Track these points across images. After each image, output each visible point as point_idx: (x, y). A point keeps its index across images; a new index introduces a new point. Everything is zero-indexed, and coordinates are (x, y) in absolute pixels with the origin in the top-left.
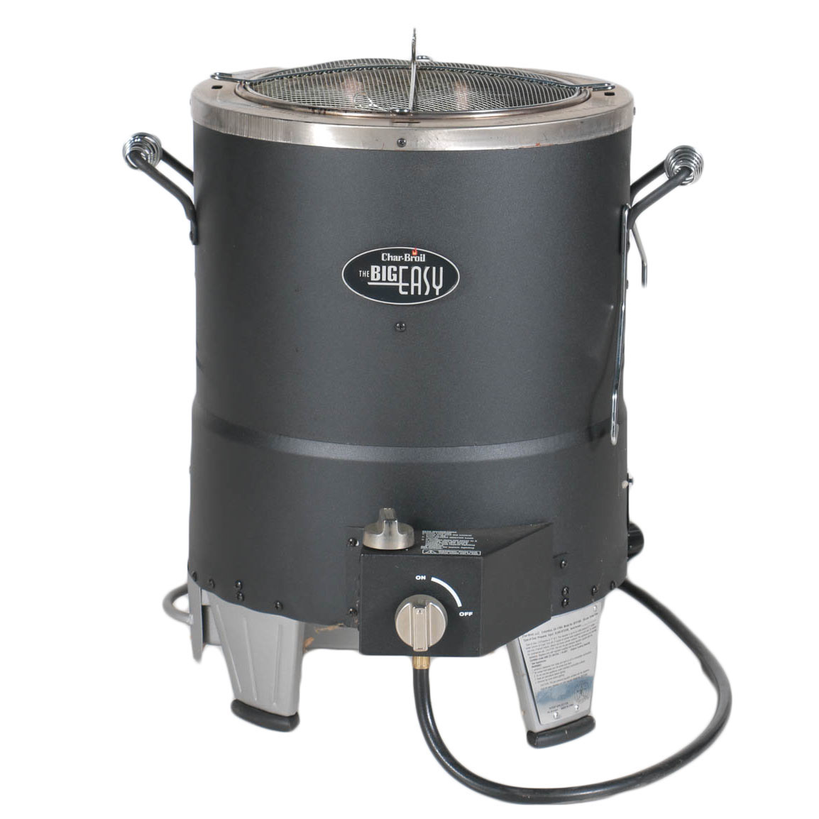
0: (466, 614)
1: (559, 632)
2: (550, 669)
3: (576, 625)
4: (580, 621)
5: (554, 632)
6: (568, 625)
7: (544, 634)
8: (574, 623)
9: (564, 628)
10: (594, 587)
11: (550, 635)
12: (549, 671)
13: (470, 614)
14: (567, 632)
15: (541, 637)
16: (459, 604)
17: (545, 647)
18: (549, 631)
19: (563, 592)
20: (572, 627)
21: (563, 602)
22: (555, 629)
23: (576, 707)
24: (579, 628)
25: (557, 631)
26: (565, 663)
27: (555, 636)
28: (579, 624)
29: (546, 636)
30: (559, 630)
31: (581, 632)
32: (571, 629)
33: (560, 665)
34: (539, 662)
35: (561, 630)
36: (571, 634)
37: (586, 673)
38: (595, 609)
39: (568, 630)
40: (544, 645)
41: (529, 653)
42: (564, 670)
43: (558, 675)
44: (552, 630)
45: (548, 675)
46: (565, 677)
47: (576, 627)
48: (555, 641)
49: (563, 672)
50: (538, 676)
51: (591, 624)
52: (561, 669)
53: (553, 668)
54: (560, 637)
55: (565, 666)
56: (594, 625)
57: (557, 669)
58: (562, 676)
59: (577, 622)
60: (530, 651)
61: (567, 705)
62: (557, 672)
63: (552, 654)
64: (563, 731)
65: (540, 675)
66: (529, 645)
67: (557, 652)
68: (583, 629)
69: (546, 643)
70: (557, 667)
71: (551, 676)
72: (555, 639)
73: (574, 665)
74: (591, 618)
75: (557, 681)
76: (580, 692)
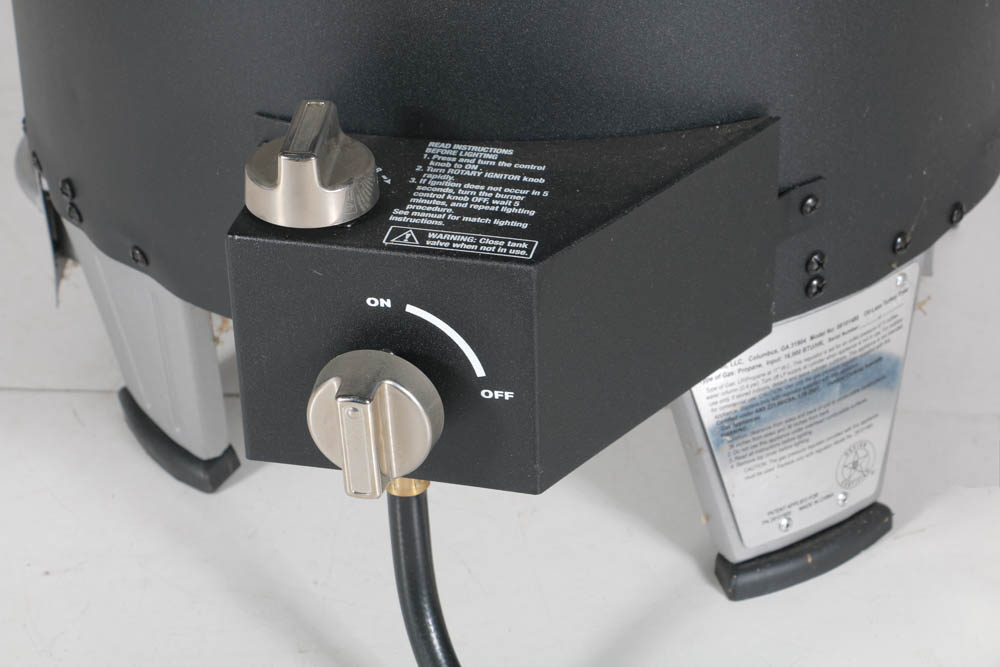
0: (497, 394)
1: (795, 353)
3: (845, 329)
4: (855, 319)
5: (781, 354)
6: (822, 334)
7: (757, 362)
8: (840, 326)
9: (809, 343)
10: (902, 234)
11: (772, 362)
12: (768, 439)
13: (508, 395)
14: (819, 349)
15: (749, 369)
16: (480, 372)
18: (769, 353)
19: (808, 262)
20: (831, 335)
21: (809, 286)
22: (784, 348)
23: (841, 497)
24: (854, 334)
25: (790, 351)
26: (812, 415)
27: (784, 362)
28: (853, 325)
29: (760, 366)
30: (797, 348)
31: (857, 341)
32: (831, 340)
33: (797, 421)
34: (740, 424)
35: (801, 347)
36: (831, 350)
37: (868, 423)
38: (899, 283)
39: (821, 343)
40: (755, 385)
41: (714, 407)
42: (809, 429)
43: (792, 443)
44: (776, 351)
45: (764, 446)
46: (810, 443)
47: (844, 334)
48: (784, 374)
49: (805, 434)
50: (737, 452)
51: (888, 317)
52: (800, 429)
53: (779, 431)
54: (800, 362)
55: (812, 421)
56: (895, 317)
57: (790, 431)
58: (802, 442)
59: (846, 323)
60: (716, 403)
61: (816, 499)
62: (790, 437)
63: (776, 402)
64: (801, 555)
65: (744, 450)
66: (715, 389)
67: (791, 396)
68: (865, 334)
69: (760, 380)
70: (790, 427)
71: (772, 447)
72: (784, 368)
73: (835, 415)
74: (889, 305)
75: (790, 455)
76: (851, 465)
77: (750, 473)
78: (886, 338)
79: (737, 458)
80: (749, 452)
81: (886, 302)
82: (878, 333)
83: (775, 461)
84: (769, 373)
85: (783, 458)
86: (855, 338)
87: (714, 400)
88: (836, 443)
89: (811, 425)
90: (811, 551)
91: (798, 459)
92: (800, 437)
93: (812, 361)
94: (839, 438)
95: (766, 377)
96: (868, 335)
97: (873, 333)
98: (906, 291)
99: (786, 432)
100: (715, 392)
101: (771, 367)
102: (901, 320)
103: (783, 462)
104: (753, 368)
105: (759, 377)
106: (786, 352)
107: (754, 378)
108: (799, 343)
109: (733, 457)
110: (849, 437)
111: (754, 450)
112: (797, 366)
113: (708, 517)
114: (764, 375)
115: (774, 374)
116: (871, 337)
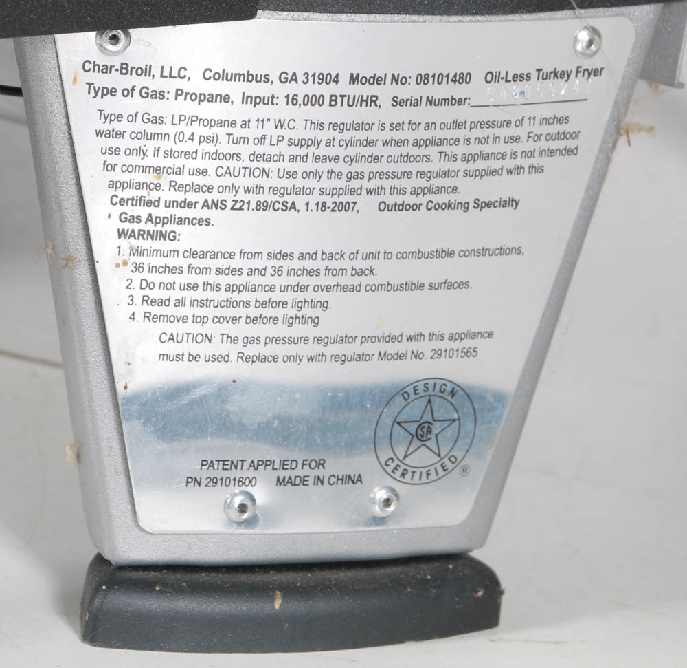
1: (310, 100)
2: (232, 271)
3: (435, 91)
4: (462, 79)
5: (279, 89)
9: (344, 87)
11: (256, 101)
12: (224, 280)
14: (368, 114)
15: (200, 98)
17: (216, 156)
20: (403, 92)
22: (287, 76)
24: (457, 113)
25: (300, 89)
26: (333, 264)
27: (282, 110)
28: (458, 91)
29: (226, 99)
30: (314, 89)
31: (460, 134)
32: (397, 102)
33: (297, 264)
34: (163, 221)
35: (327, 90)
36: (395, 127)
37: (467, 343)
38: (579, 47)
39: (373, 100)
40: (209, 139)
41: (111, 159)
42: (322, 296)
43: (279, 312)
44: (266, 78)
45: (211, 295)
46: (320, 332)
47: (430, 101)
48: (280, 139)
49: (312, 304)
50: (150, 285)
51: (547, 111)
52: (302, 288)
53: (251, 272)
54: (320, 126)
55: (332, 281)
56: (563, 120)
57: (279, 281)
58: (303, 320)
59: (440, 79)
60: (116, 151)
61: (320, 472)
62: (277, 296)
63: (253, 198)
64: (266, 591)
65: (164, 286)
66: (119, 117)
67: (289, 199)
68: (482, 124)
69: (222, 132)
70: (278, 271)
71: (229, 303)
72: (279, 124)
73: (388, 287)
74: (550, 83)
75: (269, 340)
76: (412, 428)
77: (172, 348)
78: (535, 161)
79: (145, 300)
80: (176, 294)
81: (543, 76)
82: (516, 139)
83: (235, 340)
84: (245, 124)
85: (255, 340)
86: (458, 125)
87: (113, 143)
88: (382, 356)
89: (328, 288)
90: (289, 591)
91: (289, 358)
92: (299, 305)
93: (347, 135)
94: (392, 348)
95: (238, 132)
96: (491, 132)
97: (504, 132)
98: (596, 72)
99: (268, 280)
100: (117, 126)
101: (249, 112)
102: (574, 135)
103: (251, 350)
104: (211, 98)
105: (221, 123)
106: (291, 88)
107: (210, 123)
108: (324, 79)
109: (138, 295)
110: (416, 355)
111: (189, 295)
112: (311, 134)
113: (78, 456)
114: (232, 124)
115: (253, 132)
116: (497, 139)
